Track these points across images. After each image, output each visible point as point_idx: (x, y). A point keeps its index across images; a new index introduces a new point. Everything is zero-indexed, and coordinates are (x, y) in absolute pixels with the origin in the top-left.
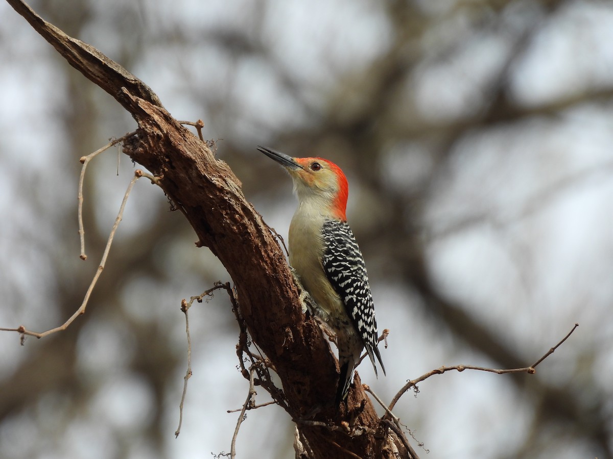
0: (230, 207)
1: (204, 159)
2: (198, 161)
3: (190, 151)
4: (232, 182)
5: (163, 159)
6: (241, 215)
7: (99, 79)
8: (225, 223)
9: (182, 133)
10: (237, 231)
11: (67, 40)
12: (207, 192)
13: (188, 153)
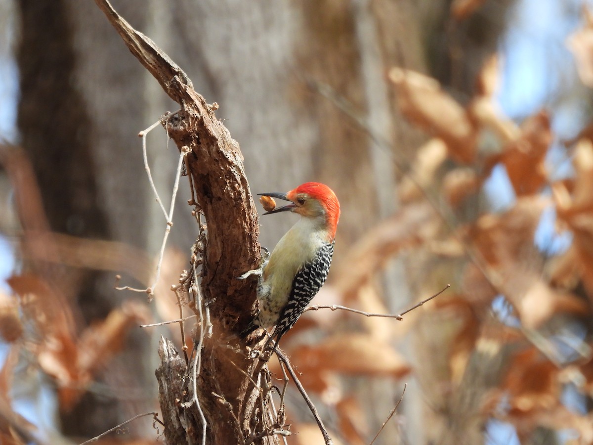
0: (234, 178)
1: (223, 137)
2: (220, 139)
3: (215, 131)
4: (239, 158)
5: (194, 136)
6: (239, 185)
7: (151, 66)
8: (226, 190)
9: (210, 116)
10: (233, 196)
11: (132, 32)
12: (220, 165)
13: (214, 132)
